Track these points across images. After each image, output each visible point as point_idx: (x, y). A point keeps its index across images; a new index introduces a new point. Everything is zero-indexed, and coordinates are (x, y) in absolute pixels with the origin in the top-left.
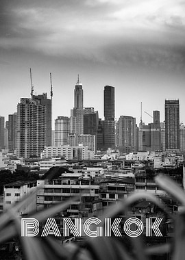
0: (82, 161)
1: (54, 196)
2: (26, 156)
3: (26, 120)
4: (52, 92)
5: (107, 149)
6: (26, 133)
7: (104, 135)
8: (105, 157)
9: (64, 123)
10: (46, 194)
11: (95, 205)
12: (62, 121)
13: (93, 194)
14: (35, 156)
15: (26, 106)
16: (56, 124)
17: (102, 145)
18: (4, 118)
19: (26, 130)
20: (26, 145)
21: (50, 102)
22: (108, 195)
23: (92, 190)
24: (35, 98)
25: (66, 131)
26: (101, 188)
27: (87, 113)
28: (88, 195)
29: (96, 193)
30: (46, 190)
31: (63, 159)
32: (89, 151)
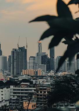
0: (38, 76)
1: (17, 92)
2: (15, 74)
3: (15, 58)
4: (27, 46)
5: (51, 71)
6: (15, 64)
7: (50, 65)
8: (49, 74)
9: (33, 59)
10: (14, 91)
11: (33, 96)
12: (32, 58)
13: (33, 91)
14: (19, 74)
15: (15, 52)
16: (30, 59)
17: (49, 69)
18: (7, 57)
19: (15, 62)
20: (15, 69)
21: (26, 50)
22: (39, 92)
23: (33, 90)
24: (20, 48)
25: (34, 63)
26: (36, 89)
27: (43, 55)
28: (31, 92)
29: (34, 91)
30: (14, 90)
31: (29, 75)
32: (42, 72)
